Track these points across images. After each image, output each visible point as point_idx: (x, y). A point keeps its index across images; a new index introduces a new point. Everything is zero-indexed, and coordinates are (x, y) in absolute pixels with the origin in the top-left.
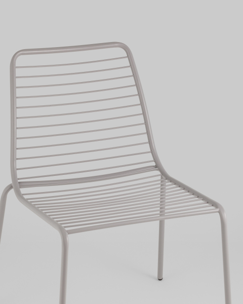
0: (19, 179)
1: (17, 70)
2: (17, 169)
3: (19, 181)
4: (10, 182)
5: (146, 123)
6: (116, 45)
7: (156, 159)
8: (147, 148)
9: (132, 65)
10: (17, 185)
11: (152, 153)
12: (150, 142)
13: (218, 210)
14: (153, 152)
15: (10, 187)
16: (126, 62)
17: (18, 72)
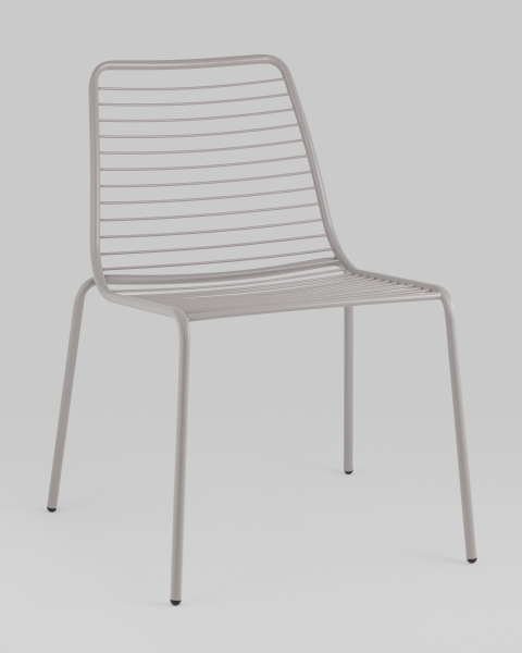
0: (104, 269)
1: (100, 92)
2: (102, 254)
3: (105, 273)
4: (90, 275)
5: (317, 187)
6: (265, 59)
7: (334, 247)
8: (319, 228)
9: (292, 92)
10: (102, 280)
11: (328, 236)
12: (324, 219)
13: (439, 295)
14: (329, 234)
15: (91, 283)
16: (281, 87)
17: (102, 97)
